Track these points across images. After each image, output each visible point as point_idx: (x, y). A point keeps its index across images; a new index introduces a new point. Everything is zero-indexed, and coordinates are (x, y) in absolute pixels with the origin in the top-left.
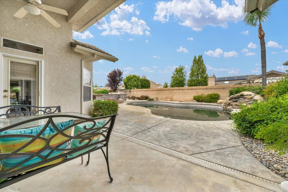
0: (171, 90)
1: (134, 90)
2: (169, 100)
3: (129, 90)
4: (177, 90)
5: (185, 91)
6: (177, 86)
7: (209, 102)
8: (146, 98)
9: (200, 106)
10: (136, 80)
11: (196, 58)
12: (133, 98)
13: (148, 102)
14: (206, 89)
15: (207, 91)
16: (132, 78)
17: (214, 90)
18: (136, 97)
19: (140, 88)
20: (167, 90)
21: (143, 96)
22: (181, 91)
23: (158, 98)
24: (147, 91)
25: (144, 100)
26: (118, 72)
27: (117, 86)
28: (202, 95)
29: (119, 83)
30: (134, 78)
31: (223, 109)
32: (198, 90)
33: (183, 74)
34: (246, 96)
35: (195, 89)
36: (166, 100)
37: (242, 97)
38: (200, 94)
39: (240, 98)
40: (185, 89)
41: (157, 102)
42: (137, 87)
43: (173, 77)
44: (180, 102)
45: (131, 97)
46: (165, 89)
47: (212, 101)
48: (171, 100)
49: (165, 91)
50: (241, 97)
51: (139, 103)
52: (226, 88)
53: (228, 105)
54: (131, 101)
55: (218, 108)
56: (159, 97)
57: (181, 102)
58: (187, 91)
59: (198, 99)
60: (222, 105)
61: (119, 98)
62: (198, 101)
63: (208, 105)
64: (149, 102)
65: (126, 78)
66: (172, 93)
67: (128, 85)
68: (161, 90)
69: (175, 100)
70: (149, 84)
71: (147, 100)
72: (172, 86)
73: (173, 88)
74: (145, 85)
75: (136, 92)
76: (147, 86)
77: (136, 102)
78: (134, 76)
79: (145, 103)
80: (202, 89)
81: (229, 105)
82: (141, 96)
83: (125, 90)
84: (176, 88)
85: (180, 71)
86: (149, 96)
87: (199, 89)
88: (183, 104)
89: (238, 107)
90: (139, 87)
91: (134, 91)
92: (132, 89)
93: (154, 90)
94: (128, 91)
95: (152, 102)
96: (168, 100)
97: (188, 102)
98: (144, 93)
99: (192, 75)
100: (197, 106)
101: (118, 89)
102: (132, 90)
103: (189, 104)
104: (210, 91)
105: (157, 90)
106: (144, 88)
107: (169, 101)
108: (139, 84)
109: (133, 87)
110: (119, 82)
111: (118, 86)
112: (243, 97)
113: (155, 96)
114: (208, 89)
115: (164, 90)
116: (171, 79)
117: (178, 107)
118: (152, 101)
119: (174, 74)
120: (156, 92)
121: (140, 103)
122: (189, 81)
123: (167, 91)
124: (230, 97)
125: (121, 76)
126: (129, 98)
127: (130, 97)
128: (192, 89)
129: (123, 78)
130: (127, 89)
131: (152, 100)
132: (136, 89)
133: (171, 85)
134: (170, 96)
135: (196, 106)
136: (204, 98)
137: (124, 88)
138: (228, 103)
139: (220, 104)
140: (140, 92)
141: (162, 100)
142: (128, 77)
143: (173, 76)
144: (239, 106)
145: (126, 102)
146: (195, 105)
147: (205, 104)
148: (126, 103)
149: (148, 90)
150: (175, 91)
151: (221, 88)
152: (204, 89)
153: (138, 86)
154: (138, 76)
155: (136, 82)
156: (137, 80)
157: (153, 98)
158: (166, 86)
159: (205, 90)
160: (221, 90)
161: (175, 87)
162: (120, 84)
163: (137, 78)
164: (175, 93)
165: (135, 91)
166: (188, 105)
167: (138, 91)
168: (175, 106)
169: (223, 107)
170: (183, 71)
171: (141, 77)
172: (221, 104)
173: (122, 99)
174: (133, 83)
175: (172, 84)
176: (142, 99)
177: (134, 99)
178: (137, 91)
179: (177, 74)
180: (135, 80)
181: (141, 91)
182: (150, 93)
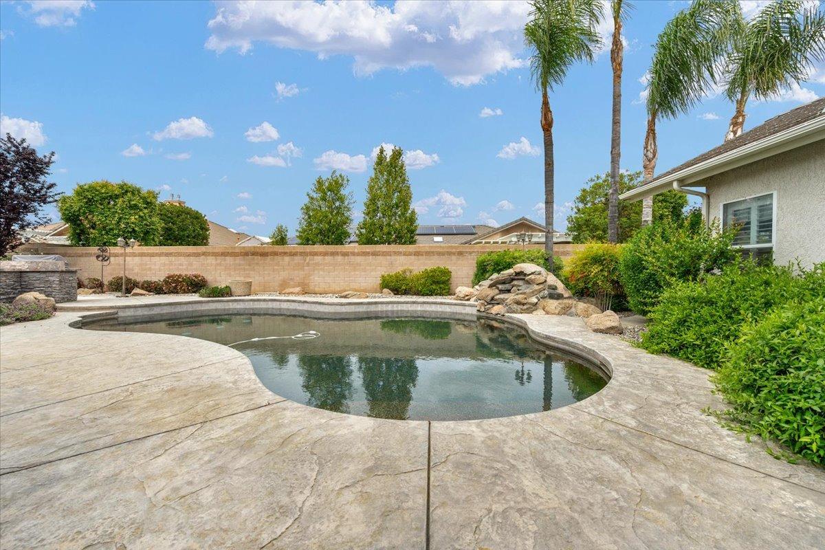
0: (303, 254)
1: (128, 250)
2: (298, 289)
3: (94, 250)
4: (325, 254)
5: (352, 258)
6: (322, 242)
7: (427, 295)
8: (196, 285)
9: (410, 309)
10: (135, 205)
11: (384, 153)
12: (124, 286)
13: (208, 302)
14: (417, 254)
15: (419, 260)
16: (117, 197)
17: (436, 257)
18: (140, 279)
19: (161, 244)
20: (285, 253)
21: (180, 276)
22: (339, 258)
23: (250, 284)
24: (197, 255)
25: (185, 292)
26: (17, 153)
27: (15, 227)
28: (404, 272)
29: (27, 209)
30: (126, 198)
31: (479, 313)
32: (393, 258)
33: (342, 202)
34: (532, 277)
35: (384, 254)
36: (287, 290)
37: (519, 277)
38: (400, 269)
39: (515, 282)
40: (353, 254)
41: (248, 301)
42: (145, 237)
43: (308, 208)
44: (341, 297)
45: (111, 284)
46: (279, 248)
47: (435, 290)
48: (305, 293)
49: (279, 258)
50: (516, 277)
51: (156, 311)
52: (467, 252)
53: (489, 304)
54: (110, 300)
55: (464, 312)
56: (256, 279)
57: (345, 297)
58: (359, 259)
59: (397, 286)
60: (472, 302)
61: (21, 293)
62: (396, 291)
63: (433, 306)
64: (213, 301)
65: (78, 194)
66: (308, 264)
67: (93, 227)
68: (259, 253)
69: (317, 289)
70: (202, 229)
71: (201, 296)
72: (306, 241)
73: (309, 248)
74: (184, 230)
75: (137, 259)
76: (194, 237)
77: (141, 306)
78: (125, 190)
79: (190, 308)
80: (405, 254)
81: (493, 301)
82: (168, 277)
83: (70, 250)
84: (318, 248)
85: (331, 189)
86: (209, 278)
87: (395, 253)
88: (357, 306)
89: (521, 307)
90: (156, 239)
91: (125, 255)
92: (115, 244)
93: (234, 255)
94: (87, 255)
95: (228, 301)
96: (292, 293)
97: (367, 297)
98: (181, 265)
99: (372, 207)
100: (399, 309)
101: (21, 244)
102: (112, 250)
103: (376, 303)
104: (426, 262)
105: (246, 254)
106: (181, 244)
107: (298, 294)
108: (152, 223)
109: (119, 236)
110: (25, 207)
111: (22, 227)
112: (524, 279)
113: (238, 279)
114: (422, 255)
115: (275, 254)
116: (300, 214)
117: (338, 317)
118: (223, 296)
119: (312, 198)
120: (239, 260)
121: (166, 310)
122: (364, 225)
123: (287, 259)
124: (491, 280)
125: (42, 178)
126: (98, 287)
127: (106, 283)
128: (374, 254)
129: (53, 191)
130: (83, 245)
131: (226, 292)
132: (136, 247)
133: (300, 237)
134: (298, 275)
135: (398, 311)
136: (412, 280)
137: (63, 240)
138: (489, 298)
139: (466, 298)
140: (164, 259)
141: (264, 291)
142: (92, 189)
143: (309, 205)
144: (524, 304)
145: (73, 309)
146: (395, 305)
147: (424, 303)
148: (75, 317)
149: (204, 254)
150: (318, 259)
151: (454, 254)
152: (410, 254)
153: (147, 233)
154: (149, 192)
155: (140, 216)
156: (141, 205)
157: (227, 287)
158: (281, 240)
159: (413, 257)
160: (454, 258)
161: (314, 244)
162: (30, 217)
163: (144, 199)
164: (317, 264)
165: (134, 255)
166: (373, 308)
167: (152, 255)
168: (329, 313)
169: (478, 308)
170: (343, 192)
171: (162, 199)
172: (468, 300)
173: (42, 297)
174: (120, 218)
175: (304, 231)
176: (175, 291)
177: (128, 291)
178: (142, 255)
179: (324, 199)
180: (135, 207)
181: (167, 255)
182: (214, 262)
